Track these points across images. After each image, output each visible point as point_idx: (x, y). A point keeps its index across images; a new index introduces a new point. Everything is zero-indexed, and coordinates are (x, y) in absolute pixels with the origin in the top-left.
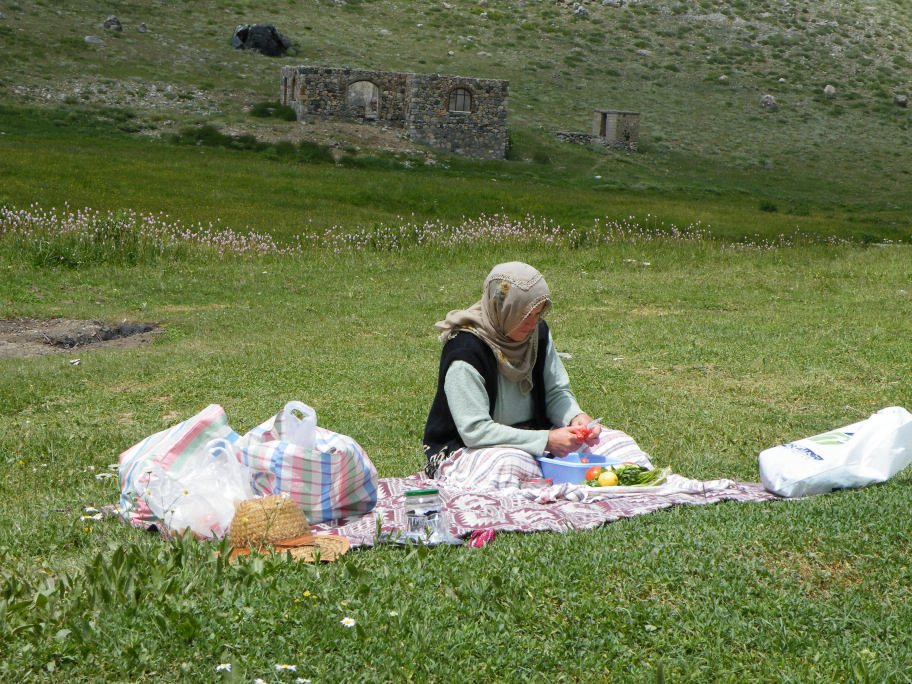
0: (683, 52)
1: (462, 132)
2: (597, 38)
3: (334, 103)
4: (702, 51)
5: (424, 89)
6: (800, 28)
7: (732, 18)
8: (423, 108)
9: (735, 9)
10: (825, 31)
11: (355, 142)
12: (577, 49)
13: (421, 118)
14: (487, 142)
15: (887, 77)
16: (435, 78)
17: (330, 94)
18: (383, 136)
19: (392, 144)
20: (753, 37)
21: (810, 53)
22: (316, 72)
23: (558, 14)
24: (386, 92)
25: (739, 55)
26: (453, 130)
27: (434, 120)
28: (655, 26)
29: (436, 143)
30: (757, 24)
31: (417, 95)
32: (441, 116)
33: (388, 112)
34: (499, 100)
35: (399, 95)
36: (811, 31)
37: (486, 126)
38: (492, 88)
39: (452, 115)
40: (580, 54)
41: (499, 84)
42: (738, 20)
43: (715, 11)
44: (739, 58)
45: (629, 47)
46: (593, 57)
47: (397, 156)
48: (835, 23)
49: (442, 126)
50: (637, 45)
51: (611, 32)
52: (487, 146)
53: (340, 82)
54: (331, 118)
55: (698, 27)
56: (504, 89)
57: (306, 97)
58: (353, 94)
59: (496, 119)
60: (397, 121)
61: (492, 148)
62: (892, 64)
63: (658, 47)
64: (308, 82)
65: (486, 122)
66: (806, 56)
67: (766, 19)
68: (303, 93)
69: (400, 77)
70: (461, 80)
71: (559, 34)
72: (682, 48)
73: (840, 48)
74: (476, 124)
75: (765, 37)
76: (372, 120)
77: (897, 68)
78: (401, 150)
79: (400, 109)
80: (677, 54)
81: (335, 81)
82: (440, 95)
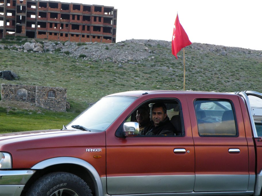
0: (150, 78)
1: (52, 103)
2: (123, 74)
3: (13, 95)
4: (155, 78)
5: (40, 91)
6: (190, 71)
7: (169, 68)
8: (40, 96)
9: (171, 65)
10: (198, 72)
11: (16, 107)
12: (115, 77)
13: (39, 100)
14: (60, 106)
15: (212, 87)
16: (43, 87)
17: (11, 92)
18: (26, 105)
19: (28, 107)
20: (174, 74)
21: (190, 79)
22: (7, 86)
23: (113, 67)
24: (29, 92)
25: (167, 80)
26: (49, 103)
27: (43, 100)
28: (143, 71)
29: (44, 107)
30: (176, 70)
31: (38, 93)
32: (46, 99)
33: (30, 98)
34: (64, 94)
35: (34, 92)
36: (193, 72)
37: (60, 102)
38: (61, 90)
39: (49, 98)
40: (115, 79)
41: (64, 89)
42: (171, 69)
43: (164, 66)
44: (166, 81)
45: (132, 77)
46: (119, 80)
47: (28, 111)
48: (202, 70)
49: (46, 102)
50: (135, 76)
51: (128, 72)
52: (60, 108)
53: (15, 89)
54: (12, 99)
55: (157, 71)
56: (65, 91)
57: (4, 93)
58: (22, 92)
59: (63, 100)
60: (33, 100)
61: (62, 108)
62: (216, 83)
63: (142, 77)
64: (4, 89)
65: (60, 100)
66: (189, 80)
67: (180, 68)
68: (3, 92)
69: (34, 87)
70: (52, 88)
71: (111, 73)
72: (149, 77)
73: (201, 78)
74: (57, 101)
75: (178, 74)
76: (25, 100)
77: (217, 84)
78: (30, 109)
79: (34, 97)
80: (147, 79)
81: (13, 88)
82: (45, 92)
